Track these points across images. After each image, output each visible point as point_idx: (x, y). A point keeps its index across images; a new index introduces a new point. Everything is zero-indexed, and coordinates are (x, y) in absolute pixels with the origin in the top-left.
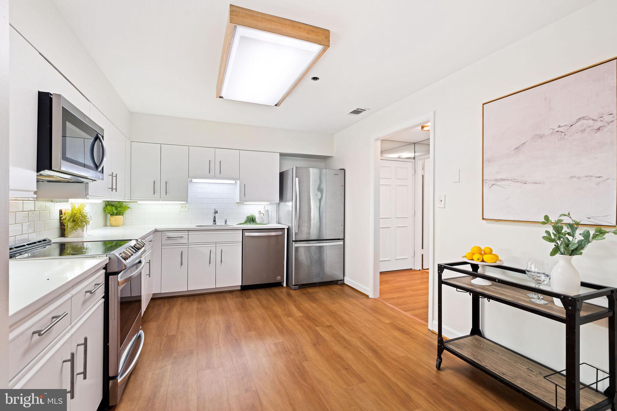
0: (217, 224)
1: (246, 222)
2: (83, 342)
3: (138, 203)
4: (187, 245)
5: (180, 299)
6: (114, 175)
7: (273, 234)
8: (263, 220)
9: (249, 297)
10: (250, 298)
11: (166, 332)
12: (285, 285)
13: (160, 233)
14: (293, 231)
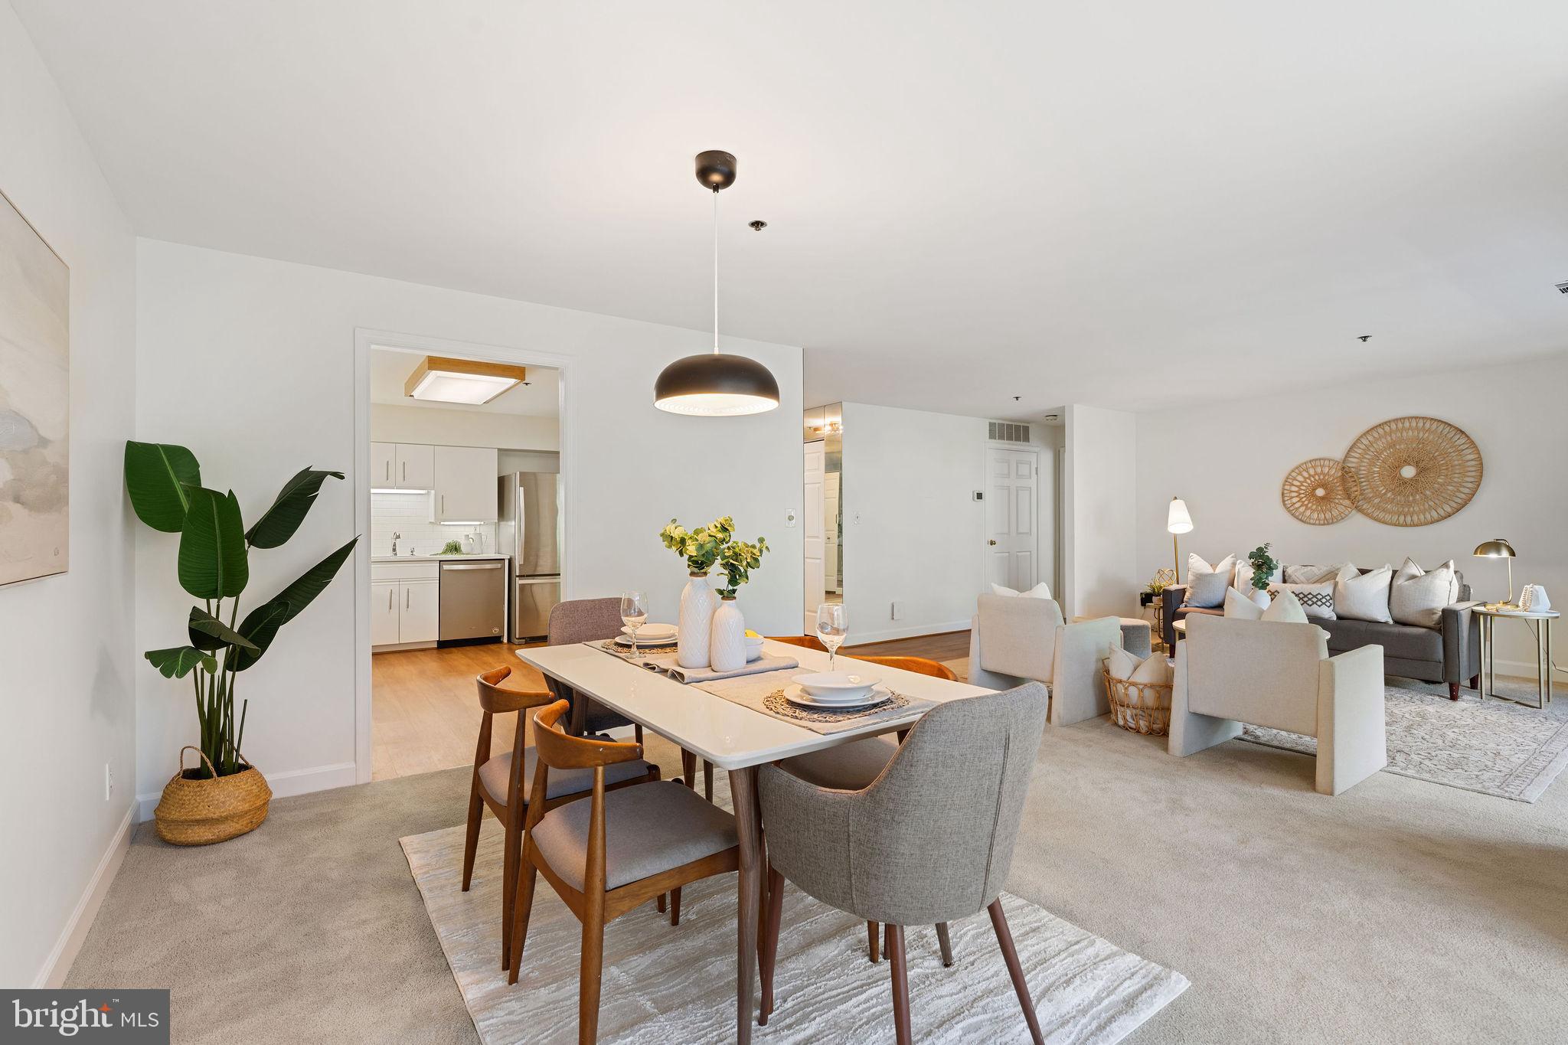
0: (399, 554)
1: (445, 552)
7: (488, 566)
8: (472, 548)
12: (505, 640)
14: (518, 562)
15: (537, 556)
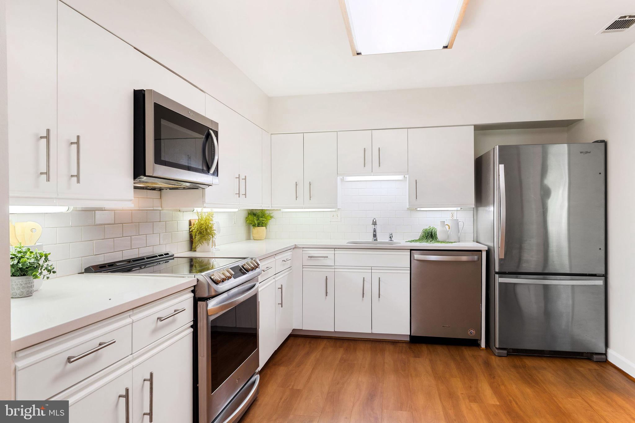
0: (378, 240)
1: (421, 240)
2: (149, 377)
3: (282, 211)
4: (333, 269)
5: (325, 341)
6: (242, 177)
7: (464, 258)
8: (448, 237)
9: (417, 356)
10: (418, 358)
11: (292, 384)
12: (483, 345)
13: (302, 249)
14: (497, 256)
15: (521, 249)
